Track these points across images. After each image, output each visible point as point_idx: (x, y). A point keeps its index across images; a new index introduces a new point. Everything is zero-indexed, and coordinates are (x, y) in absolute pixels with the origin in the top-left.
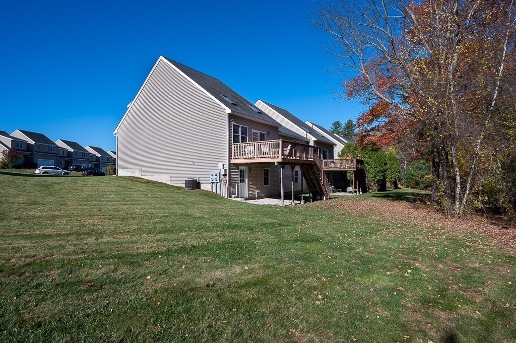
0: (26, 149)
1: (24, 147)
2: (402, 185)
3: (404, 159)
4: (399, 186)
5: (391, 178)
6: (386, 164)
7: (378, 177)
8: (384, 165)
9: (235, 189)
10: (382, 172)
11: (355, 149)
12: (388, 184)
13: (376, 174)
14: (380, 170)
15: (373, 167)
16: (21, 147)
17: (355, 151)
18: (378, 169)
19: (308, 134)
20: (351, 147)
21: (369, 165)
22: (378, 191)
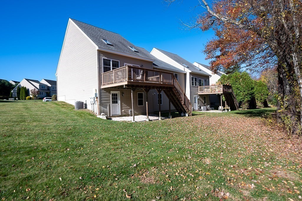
0: (47, 89)
1: (46, 88)
2: (272, 104)
3: (274, 86)
4: (269, 105)
5: (261, 99)
6: (252, 88)
7: (246, 99)
8: (251, 90)
9: (106, 108)
10: (250, 95)
11: (228, 79)
12: (259, 104)
13: (245, 96)
14: (248, 94)
15: (242, 91)
16: (44, 88)
17: (229, 80)
18: (246, 93)
19: (185, 68)
20: (225, 77)
21: (239, 90)
22: (247, 109)
